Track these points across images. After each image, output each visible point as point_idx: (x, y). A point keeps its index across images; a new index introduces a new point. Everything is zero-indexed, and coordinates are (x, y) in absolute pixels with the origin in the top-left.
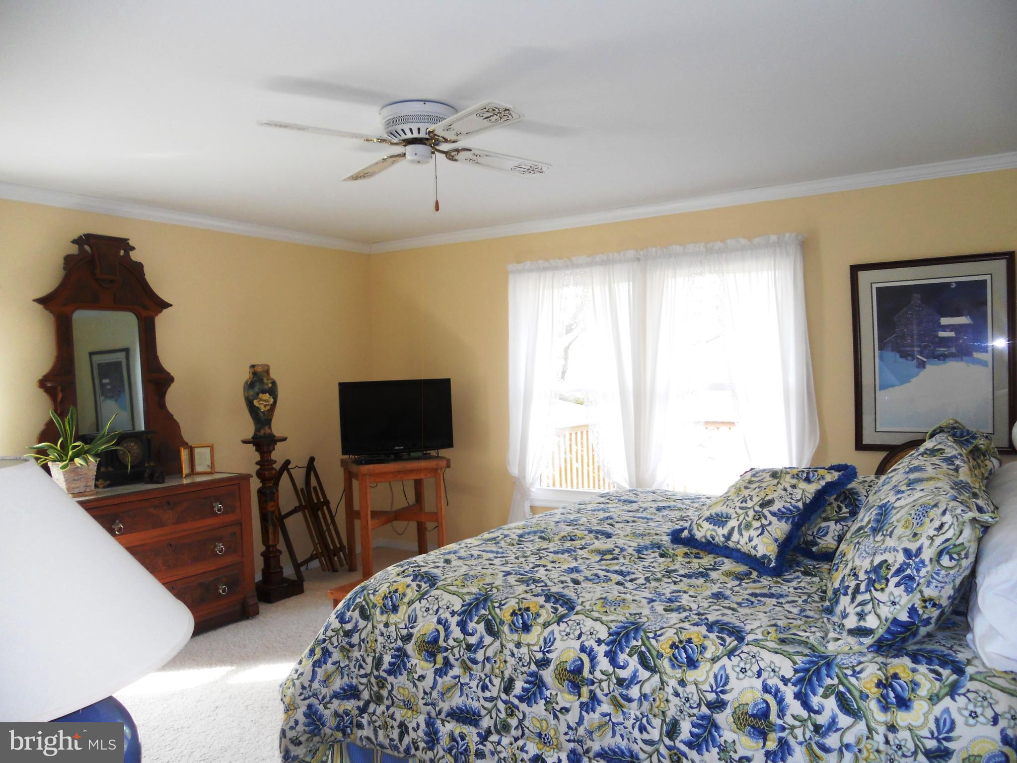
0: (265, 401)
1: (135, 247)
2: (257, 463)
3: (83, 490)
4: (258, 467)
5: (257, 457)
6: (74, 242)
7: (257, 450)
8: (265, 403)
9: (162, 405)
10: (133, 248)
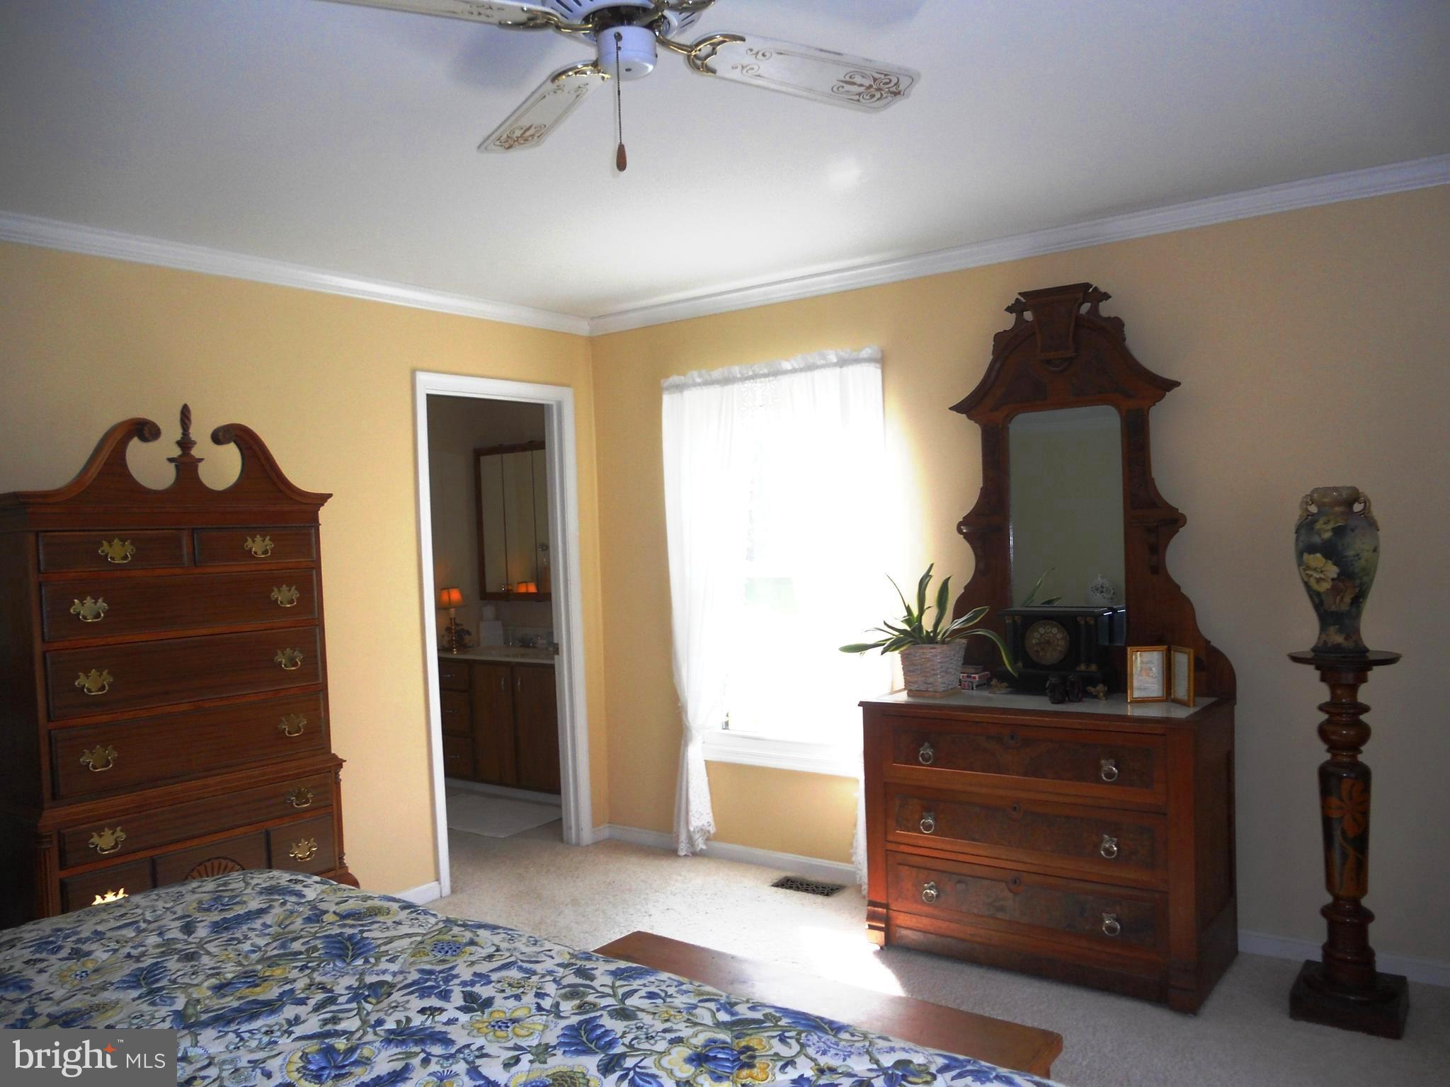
0: (1315, 570)
1: (1110, 293)
2: (1322, 708)
3: (923, 688)
4: (1323, 717)
5: (1323, 693)
6: (1009, 309)
7: (1323, 679)
8: (1318, 576)
9: (1158, 569)
10: (1106, 296)
